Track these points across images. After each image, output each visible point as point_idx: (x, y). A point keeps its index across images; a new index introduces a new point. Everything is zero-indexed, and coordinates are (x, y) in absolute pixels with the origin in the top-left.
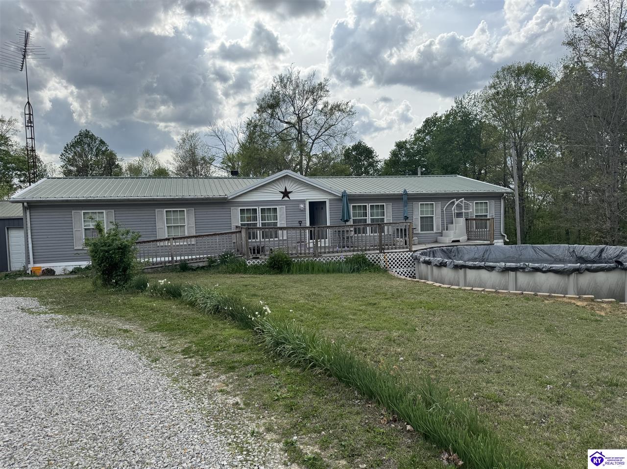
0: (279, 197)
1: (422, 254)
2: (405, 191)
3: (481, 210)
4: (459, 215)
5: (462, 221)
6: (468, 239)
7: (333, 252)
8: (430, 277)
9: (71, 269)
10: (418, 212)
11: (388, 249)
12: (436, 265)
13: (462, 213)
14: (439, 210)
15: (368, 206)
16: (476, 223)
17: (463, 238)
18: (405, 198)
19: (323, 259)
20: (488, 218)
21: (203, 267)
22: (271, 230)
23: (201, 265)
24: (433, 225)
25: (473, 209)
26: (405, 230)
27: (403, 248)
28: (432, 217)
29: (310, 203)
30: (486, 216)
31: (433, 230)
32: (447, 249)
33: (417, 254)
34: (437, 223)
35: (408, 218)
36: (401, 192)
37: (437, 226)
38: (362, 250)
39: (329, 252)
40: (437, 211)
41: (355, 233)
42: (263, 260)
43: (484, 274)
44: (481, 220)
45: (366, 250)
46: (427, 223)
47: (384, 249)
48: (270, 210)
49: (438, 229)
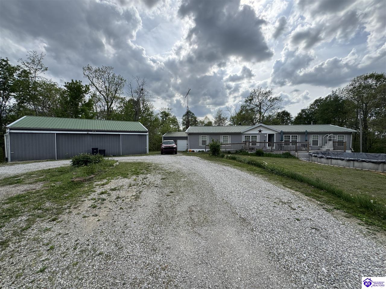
0: (258, 132)
1: (313, 153)
2: (306, 131)
3: (341, 139)
4: (330, 140)
5: (331, 142)
6: (334, 149)
7: (278, 151)
8: (316, 161)
9: (198, 151)
10: (311, 139)
11: (299, 151)
12: (319, 157)
13: (331, 139)
14: (321, 138)
15: (291, 136)
16: (338, 144)
17: (332, 149)
18: (306, 133)
19: (274, 153)
20: (344, 141)
21: (234, 153)
22: (254, 143)
23: (233, 152)
24: (318, 143)
25: (337, 138)
26: (306, 145)
27: (305, 151)
28: (318, 141)
29: (268, 134)
30: (343, 141)
31: (318, 145)
32: (324, 153)
33: (311, 153)
34: (320, 143)
35: (307, 140)
36: (305, 131)
37: (320, 144)
38: (288, 151)
39: (276, 151)
40: (320, 139)
41: (285, 145)
42: (254, 152)
43: (339, 161)
44: (341, 143)
45: (290, 151)
46: (315, 143)
47: (297, 151)
48: (254, 136)
49: (320, 145)
